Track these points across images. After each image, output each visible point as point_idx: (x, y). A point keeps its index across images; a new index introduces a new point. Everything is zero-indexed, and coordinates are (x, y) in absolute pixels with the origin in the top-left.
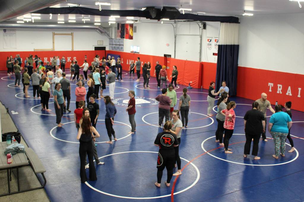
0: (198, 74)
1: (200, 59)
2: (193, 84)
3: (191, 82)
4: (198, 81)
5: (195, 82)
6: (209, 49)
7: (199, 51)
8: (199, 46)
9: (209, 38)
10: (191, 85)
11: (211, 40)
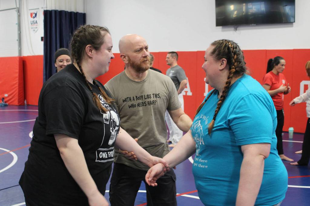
0: (18, 79)
1: (20, 51)
2: (10, 97)
3: (6, 95)
4: (17, 91)
5: (13, 93)
6: (34, 30)
7: (16, 37)
8: (16, 27)
9: (32, 11)
10: (5, 100)
11: (36, 15)
